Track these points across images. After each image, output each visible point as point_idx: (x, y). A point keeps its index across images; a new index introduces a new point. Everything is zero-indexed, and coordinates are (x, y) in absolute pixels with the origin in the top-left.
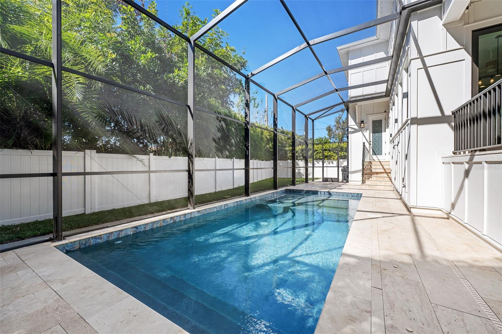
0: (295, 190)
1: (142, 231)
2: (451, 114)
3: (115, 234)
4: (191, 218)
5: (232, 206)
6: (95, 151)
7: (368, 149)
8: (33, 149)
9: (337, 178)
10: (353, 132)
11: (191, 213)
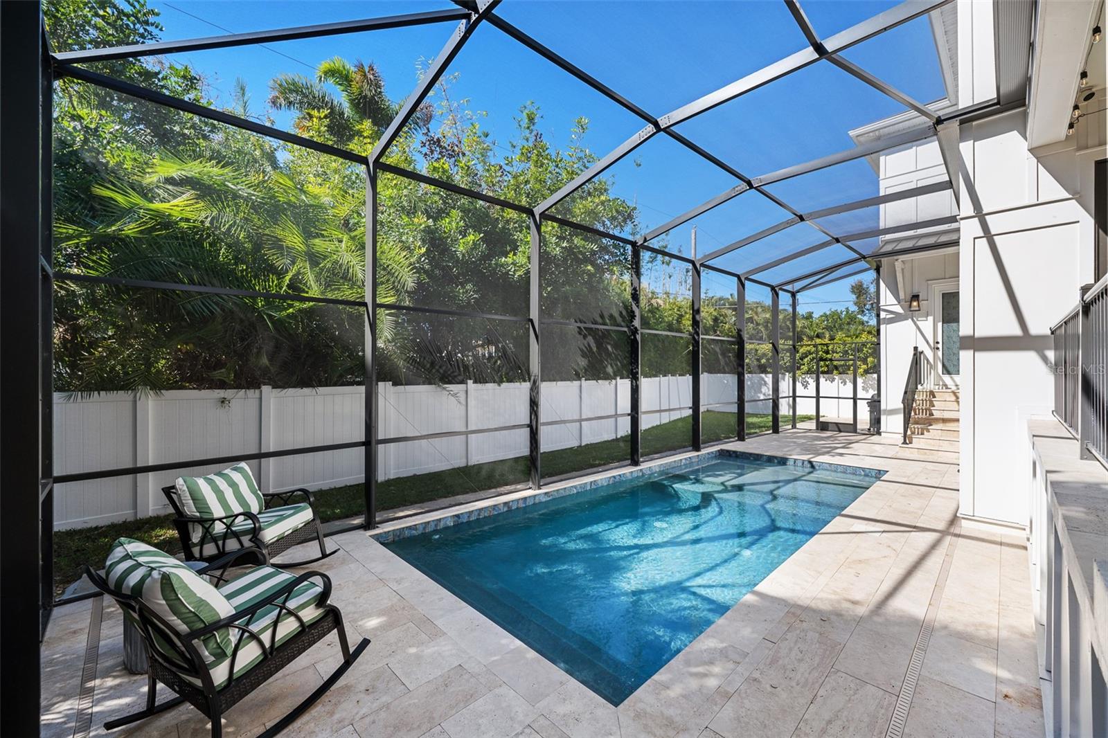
0: (740, 452)
1: (465, 521)
2: (1049, 332)
3: (433, 524)
4: (534, 504)
5: (606, 484)
6: (391, 383)
7: (931, 360)
8: (318, 386)
9: (851, 424)
10: (891, 321)
11: (535, 496)
